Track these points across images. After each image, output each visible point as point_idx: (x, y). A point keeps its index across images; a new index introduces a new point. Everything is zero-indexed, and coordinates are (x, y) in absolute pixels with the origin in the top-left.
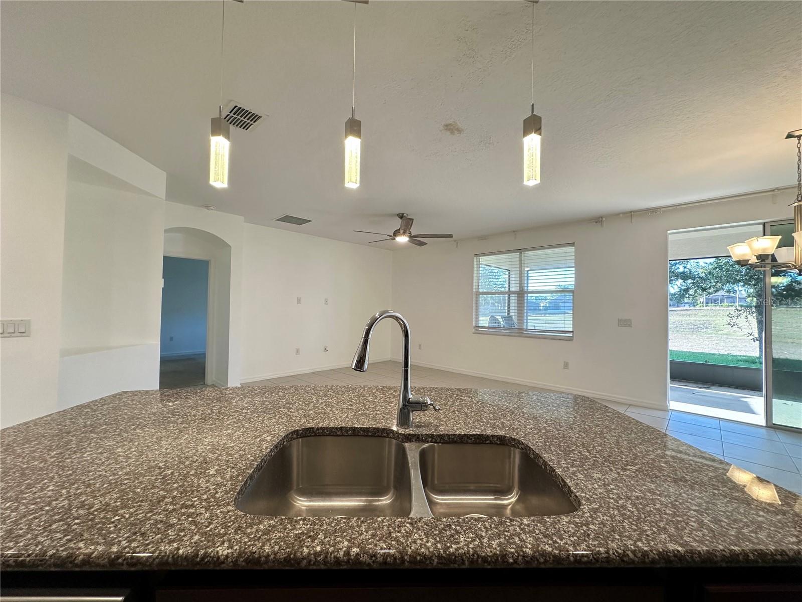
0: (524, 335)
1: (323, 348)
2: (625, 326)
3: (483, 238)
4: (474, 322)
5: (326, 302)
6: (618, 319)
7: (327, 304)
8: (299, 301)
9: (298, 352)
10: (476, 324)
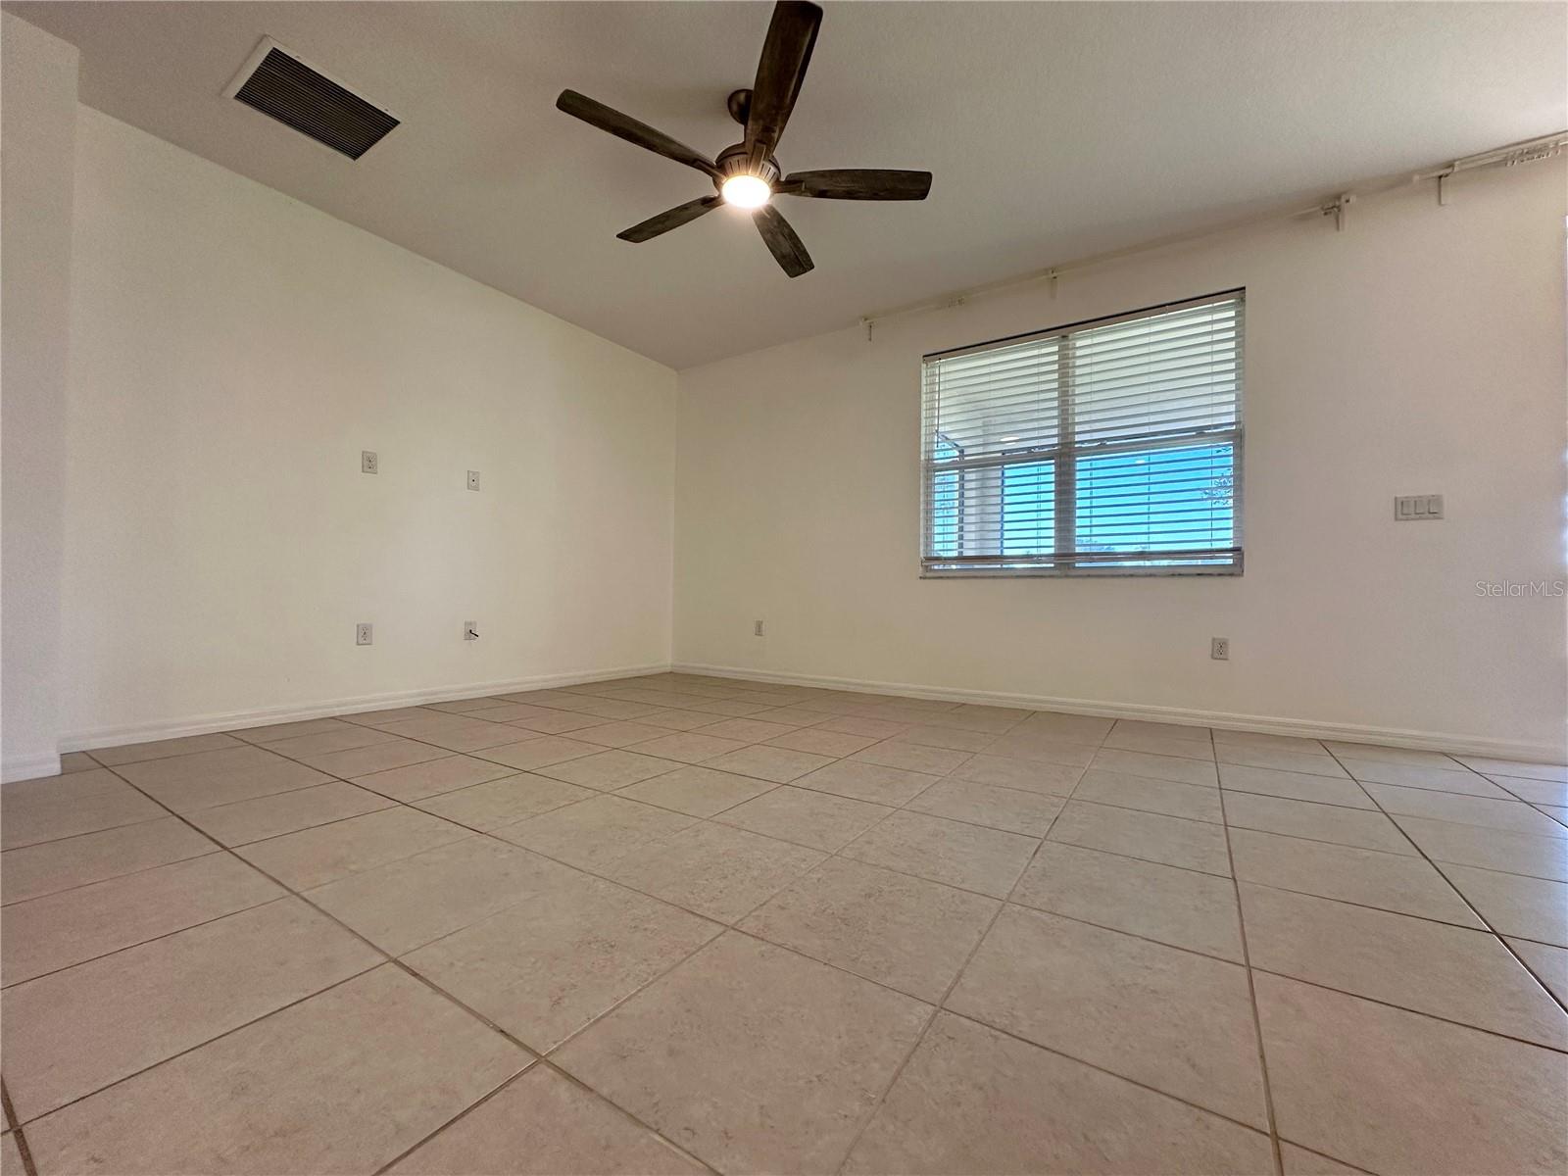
0: (1073, 573)
1: (461, 630)
2: (1419, 516)
3: (956, 300)
4: (922, 548)
5: (473, 482)
6: (1396, 498)
7: (477, 489)
8: (369, 463)
9: (364, 634)
10: (926, 551)
